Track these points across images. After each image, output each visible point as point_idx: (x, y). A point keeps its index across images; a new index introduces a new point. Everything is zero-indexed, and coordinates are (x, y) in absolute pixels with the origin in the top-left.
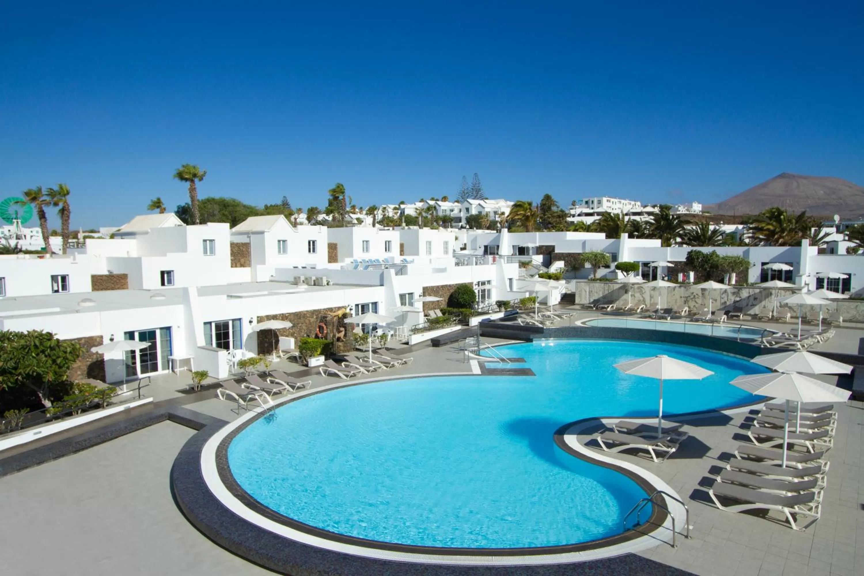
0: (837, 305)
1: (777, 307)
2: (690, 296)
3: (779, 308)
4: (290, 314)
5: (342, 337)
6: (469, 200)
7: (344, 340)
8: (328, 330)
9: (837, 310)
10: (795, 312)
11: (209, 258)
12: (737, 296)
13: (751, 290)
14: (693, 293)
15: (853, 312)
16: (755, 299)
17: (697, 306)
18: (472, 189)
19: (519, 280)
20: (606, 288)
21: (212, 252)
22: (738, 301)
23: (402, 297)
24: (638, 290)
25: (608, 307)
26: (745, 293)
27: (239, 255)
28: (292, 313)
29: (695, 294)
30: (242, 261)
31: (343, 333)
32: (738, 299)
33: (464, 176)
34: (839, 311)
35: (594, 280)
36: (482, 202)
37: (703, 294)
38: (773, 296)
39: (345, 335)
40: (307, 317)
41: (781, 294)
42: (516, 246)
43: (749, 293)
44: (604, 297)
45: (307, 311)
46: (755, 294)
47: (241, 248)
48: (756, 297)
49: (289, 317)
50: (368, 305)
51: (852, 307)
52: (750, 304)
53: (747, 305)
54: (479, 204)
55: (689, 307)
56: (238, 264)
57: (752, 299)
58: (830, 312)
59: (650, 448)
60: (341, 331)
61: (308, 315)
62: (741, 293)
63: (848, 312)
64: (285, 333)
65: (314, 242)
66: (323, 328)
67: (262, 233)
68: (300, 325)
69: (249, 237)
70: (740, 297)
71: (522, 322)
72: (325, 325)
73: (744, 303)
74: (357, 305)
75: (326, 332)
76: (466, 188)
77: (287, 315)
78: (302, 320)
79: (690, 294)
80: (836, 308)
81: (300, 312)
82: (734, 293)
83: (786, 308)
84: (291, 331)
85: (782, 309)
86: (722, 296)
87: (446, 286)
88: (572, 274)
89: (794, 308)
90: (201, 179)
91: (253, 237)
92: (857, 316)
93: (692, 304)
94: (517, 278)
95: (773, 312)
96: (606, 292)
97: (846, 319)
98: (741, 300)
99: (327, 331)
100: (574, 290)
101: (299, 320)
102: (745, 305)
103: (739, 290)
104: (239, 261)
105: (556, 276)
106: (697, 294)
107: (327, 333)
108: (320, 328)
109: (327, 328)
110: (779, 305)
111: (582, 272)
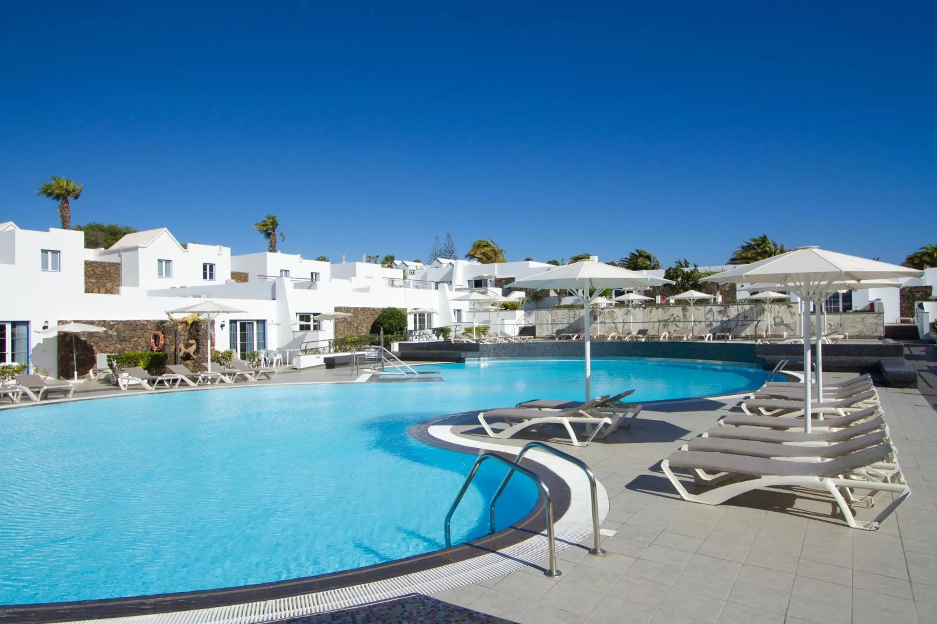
0: (841, 319)
1: (771, 325)
2: (669, 319)
3: (774, 326)
4: (118, 322)
5: (191, 354)
6: (439, 259)
7: (195, 357)
8: (167, 340)
9: (841, 325)
10: (792, 330)
11: (51, 275)
12: (724, 316)
13: (740, 307)
14: (673, 315)
15: (860, 326)
16: (745, 317)
17: (678, 329)
18: (445, 251)
19: (470, 312)
20: (572, 316)
21: (57, 266)
22: (725, 322)
23: (304, 317)
24: (609, 316)
25: (573, 336)
26: (733, 311)
27: (104, 278)
28: (122, 322)
29: (675, 316)
30: (109, 285)
31: (194, 347)
32: (725, 319)
33: (436, 237)
34: (843, 326)
35: (560, 307)
36: (453, 261)
37: (684, 315)
38: (766, 313)
39: (197, 351)
40: (148, 329)
41: (774, 310)
42: (472, 281)
43: (738, 311)
44: (570, 327)
45: (148, 321)
46: (745, 311)
47: (108, 269)
48: (746, 315)
49: (116, 327)
50: (252, 323)
51: (859, 320)
52: (740, 323)
53: (737, 325)
54: (450, 263)
55: (669, 333)
56: (102, 290)
57: (741, 318)
58: (833, 327)
59: (566, 421)
60: (191, 345)
61: (149, 327)
62: (728, 312)
63: (854, 327)
64: (107, 349)
65: (211, 266)
66: (159, 337)
67: (136, 249)
68: (135, 339)
69: (120, 256)
70: (728, 316)
71: (454, 341)
72: (163, 333)
73: (733, 324)
74: (233, 322)
75: (163, 342)
76: (438, 249)
77: (112, 323)
78: (139, 333)
79: (669, 317)
80: (839, 323)
81: (135, 321)
82: (720, 312)
83: (782, 326)
84: (120, 347)
85: (777, 327)
86: (707, 317)
87: (369, 309)
88: (533, 304)
89: (790, 325)
90: (77, 197)
91: (124, 255)
92: (865, 331)
93: (672, 328)
94: (468, 310)
95: (766, 332)
96: (572, 321)
97: (852, 334)
98: (729, 320)
99: (165, 341)
100: (534, 322)
101: (133, 333)
102: (735, 325)
103: (726, 308)
104: (104, 286)
105: (513, 305)
106: (677, 316)
107: (164, 344)
108: (156, 337)
109: (165, 337)
110: (773, 323)
111: (546, 301)
